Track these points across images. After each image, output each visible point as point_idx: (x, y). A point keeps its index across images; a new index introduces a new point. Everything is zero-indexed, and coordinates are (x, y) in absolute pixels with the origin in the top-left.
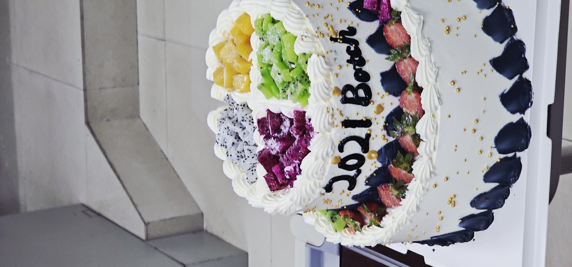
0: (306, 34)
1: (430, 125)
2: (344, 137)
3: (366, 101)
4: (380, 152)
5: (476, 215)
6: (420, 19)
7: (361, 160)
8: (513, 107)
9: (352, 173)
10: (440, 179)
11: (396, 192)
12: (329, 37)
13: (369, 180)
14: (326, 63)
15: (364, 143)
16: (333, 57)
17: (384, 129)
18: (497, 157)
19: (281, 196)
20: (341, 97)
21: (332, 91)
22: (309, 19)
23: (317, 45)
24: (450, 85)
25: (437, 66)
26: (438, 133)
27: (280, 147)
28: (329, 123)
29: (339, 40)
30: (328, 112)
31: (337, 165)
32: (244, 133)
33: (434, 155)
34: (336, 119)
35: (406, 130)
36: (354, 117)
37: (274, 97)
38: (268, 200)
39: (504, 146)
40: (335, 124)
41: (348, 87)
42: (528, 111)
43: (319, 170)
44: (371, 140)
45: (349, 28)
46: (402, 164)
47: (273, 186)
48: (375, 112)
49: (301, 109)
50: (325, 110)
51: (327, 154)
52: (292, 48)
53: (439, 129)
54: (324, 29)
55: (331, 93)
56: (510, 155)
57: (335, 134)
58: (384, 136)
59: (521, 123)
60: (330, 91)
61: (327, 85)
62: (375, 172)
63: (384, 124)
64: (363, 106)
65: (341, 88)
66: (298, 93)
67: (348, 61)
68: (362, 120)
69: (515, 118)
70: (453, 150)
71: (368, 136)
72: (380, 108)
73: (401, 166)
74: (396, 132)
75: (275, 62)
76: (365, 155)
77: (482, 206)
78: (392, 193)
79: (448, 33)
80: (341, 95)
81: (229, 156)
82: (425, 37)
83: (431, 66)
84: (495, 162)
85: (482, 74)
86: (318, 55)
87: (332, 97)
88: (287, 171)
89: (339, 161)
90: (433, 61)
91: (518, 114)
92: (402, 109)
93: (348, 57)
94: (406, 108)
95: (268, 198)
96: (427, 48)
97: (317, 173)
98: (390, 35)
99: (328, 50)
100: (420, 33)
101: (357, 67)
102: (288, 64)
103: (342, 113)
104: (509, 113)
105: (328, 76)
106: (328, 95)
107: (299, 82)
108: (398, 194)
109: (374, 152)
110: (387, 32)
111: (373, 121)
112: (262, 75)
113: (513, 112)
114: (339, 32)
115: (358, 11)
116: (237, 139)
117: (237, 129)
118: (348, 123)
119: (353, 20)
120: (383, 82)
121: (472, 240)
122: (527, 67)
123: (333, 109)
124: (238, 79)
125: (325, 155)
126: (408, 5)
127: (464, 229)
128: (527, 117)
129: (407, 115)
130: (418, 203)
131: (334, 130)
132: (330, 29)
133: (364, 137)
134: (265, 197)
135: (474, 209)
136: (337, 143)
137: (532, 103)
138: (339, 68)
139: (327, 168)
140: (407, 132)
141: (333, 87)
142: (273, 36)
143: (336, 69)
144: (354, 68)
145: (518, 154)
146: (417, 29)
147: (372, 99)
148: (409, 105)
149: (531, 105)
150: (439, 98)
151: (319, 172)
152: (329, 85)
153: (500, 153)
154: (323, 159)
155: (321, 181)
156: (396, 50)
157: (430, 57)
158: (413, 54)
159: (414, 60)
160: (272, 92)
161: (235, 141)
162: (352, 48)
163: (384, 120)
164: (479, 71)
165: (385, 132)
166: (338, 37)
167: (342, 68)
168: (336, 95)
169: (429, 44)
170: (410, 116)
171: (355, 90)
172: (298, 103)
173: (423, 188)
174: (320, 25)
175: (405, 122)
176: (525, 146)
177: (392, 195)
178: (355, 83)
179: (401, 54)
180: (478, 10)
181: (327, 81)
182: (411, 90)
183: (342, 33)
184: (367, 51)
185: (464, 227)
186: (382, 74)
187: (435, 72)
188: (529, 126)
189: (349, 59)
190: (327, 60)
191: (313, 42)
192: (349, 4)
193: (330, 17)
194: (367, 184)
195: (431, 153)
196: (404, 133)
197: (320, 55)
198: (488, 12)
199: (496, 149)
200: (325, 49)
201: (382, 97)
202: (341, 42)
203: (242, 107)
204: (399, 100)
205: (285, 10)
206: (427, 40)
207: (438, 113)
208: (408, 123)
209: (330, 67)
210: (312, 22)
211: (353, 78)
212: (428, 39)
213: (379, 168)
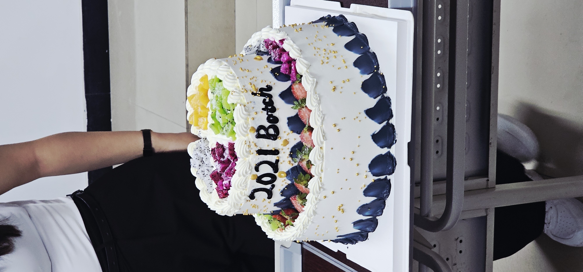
0: (235, 90)
1: (317, 154)
2: (258, 161)
3: (275, 137)
4: (288, 173)
5: (364, 220)
6: (314, 81)
7: (274, 178)
8: (382, 144)
9: (268, 187)
10: (329, 193)
11: (301, 202)
12: (251, 92)
13: (283, 193)
14: (246, 110)
15: (275, 166)
16: (252, 106)
17: (290, 157)
18: (372, 179)
19: (225, 201)
20: (256, 133)
21: (249, 129)
22: (239, 79)
23: (242, 97)
24: (333, 126)
25: (323, 113)
26: (324, 160)
27: (220, 167)
28: (246, 151)
29: (257, 95)
30: (246, 144)
31: (255, 180)
32: (206, 158)
33: (323, 175)
34: (252, 149)
35: (303, 157)
36: (265, 148)
37: (220, 133)
38: (218, 204)
39: (376, 171)
40: (251, 152)
41: (261, 127)
42: (393, 147)
43: (242, 184)
44: (279, 163)
45: (267, 86)
46: (303, 181)
47: (221, 195)
48: (282, 145)
49: (232, 142)
50: (244, 143)
51: (246, 173)
52: (227, 100)
53: (324, 157)
54: (249, 87)
55: (248, 131)
56: (382, 177)
57: (252, 159)
58: (290, 162)
59: (388, 155)
60: (248, 130)
61: (245, 125)
62: (286, 187)
63: (290, 153)
64: (273, 140)
65: (256, 128)
66: (229, 130)
67: (263, 109)
68: (272, 150)
69: (384, 151)
70: (337, 173)
71: (277, 161)
72: (286, 142)
73: (302, 183)
74: (297, 159)
75: (218, 108)
76: (276, 174)
77: (367, 214)
78: (298, 202)
79: (334, 91)
80: (256, 132)
81: (198, 174)
82: (317, 93)
83: (318, 113)
84: (371, 182)
85: (357, 120)
86: (241, 105)
87: (249, 133)
88: (224, 184)
89: (256, 177)
90: (321, 110)
91: (386, 148)
92: (302, 143)
93: (264, 106)
94: (305, 142)
95: (218, 203)
96: (317, 101)
97: (241, 185)
98: (296, 91)
99: (249, 101)
100: (313, 91)
101: (269, 113)
102: (226, 110)
103: (256, 144)
104: (379, 147)
105: (246, 119)
106: (246, 132)
107: (230, 123)
108: (302, 203)
109: (283, 172)
110: (293, 89)
111: (280, 151)
112: (212, 118)
113: (382, 147)
114: (259, 89)
115: (277, 74)
116: (202, 162)
117: (202, 155)
118: (260, 152)
119: (271, 80)
120: (289, 124)
121: (367, 239)
122: (392, 116)
123: (250, 142)
124: (201, 120)
125: (244, 173)
126: (308, 70)
127: (359, 231)
128: (393, 150)
129: (306, 147)
130: (314, 209)
131: (251, 156)
132: (253, 87)
133: (274, 162)
134: (216, 203)
135: (361, 215)
136: (254, 166)
137: (396, 141)
138: (255, 113)
139: (249, 183)
140: (304, 159)
141: (250, 126)
142: (218, 91)
143: (253, 115)
144: (267, 114)
145: (389, 177)
146: (311, 88)
147: (279, 136)
148: (307, 140)
149: (395, 142)
150: (323, 136)
151: (243, 185)
152: (247, 125)
153: (373, 176)
154: (244, 176)
155: (246, 191)
156: (298, 102)
157: (319, 107)
158: (307, 104)
159: (308, 109)
160: (218, 130)
161: (201, 164)
162: (267, 100)
163: (290, 150)
164: (355, 118)
165: (290, 159)
166: (258, 92)
167: (258, 114)
168: (252, 132)
169: (318, 98)
170: (307, 148)
171: (266, 129)
172: (231, 138)
173: (316, 199)
174: (246, 84)
175: (304, 152)
176: (392, 172)
177: (299, 203)
178: (267, 124)
179: (301, 104)
180: (360, 75)
181: (246, 123)
182: (306, 130)
183: (261, 90)
184: (278, 102)
185: (359, 229)
186: (289, 119)
187: (322, 117)
188: (394, 157)
189: (264, 107)
190: (247, 108)
191: (240, 95)
192: (271, 69)
193: (255, 78)
194: (282, 195)
195: (320, 174)
196: (302, 160)
197: (242, 104)
198: (367, 77)
199: (370, 173)
200: (246, 100)
201: (288, 135)
202: (259, 95)
203: (204, 140)
204: (300, 136)
205: (226, 73)
206: (318, 96)
207: (324, 146)
208: (306, 152)
209: (249, 113)
210: (241, 82)
211: (266, 121)
212: (319, 94)
213: (289, 184)
